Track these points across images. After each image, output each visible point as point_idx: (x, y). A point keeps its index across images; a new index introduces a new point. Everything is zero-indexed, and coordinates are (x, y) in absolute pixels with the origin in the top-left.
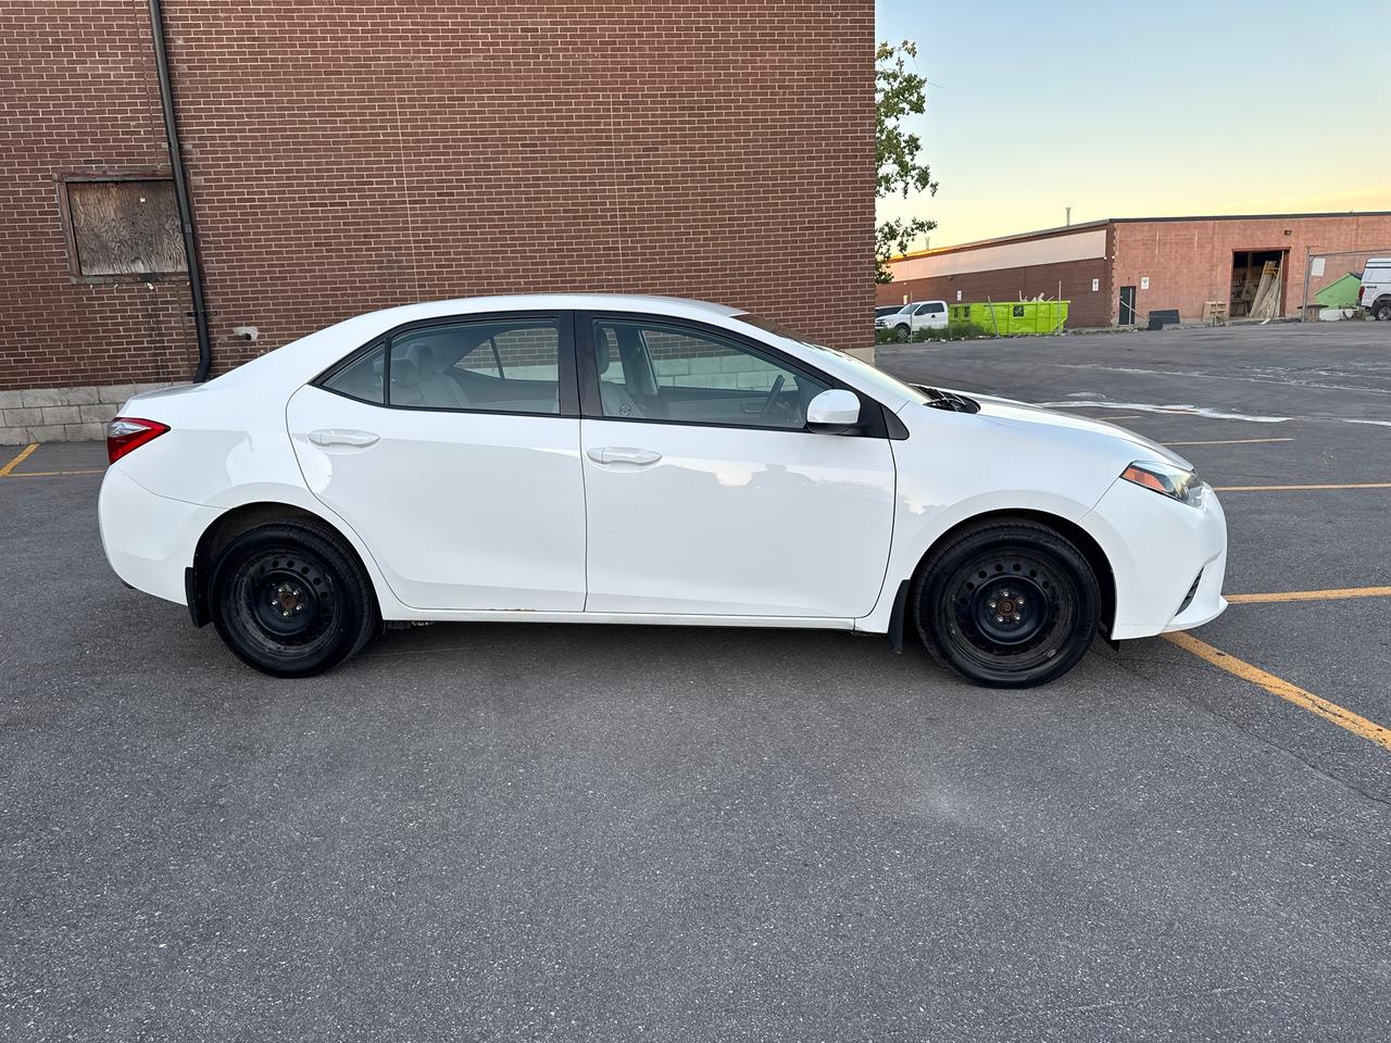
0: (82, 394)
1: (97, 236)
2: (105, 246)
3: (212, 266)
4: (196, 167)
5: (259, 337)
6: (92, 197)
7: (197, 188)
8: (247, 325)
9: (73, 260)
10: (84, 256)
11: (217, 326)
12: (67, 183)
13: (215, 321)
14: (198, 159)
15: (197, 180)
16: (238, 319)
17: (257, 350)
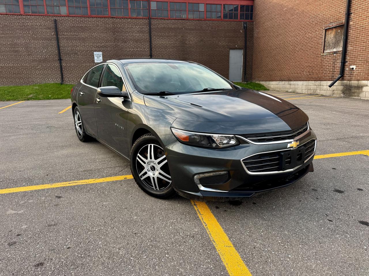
0: (318, 83)
1: (329, 42)
2: (329, 45)
3: (349, 48)
4: (352, 19)
5: (356, 69)
6: (330, 32)
7: (351, 25)
8: (354, 65)
9: (323, 49)
10: (325, 48)
12: (326, 30)
13: (347, 64)
14: (353, 17)
15: (351, 23)
16: (352, 63)
17: (354, 73)
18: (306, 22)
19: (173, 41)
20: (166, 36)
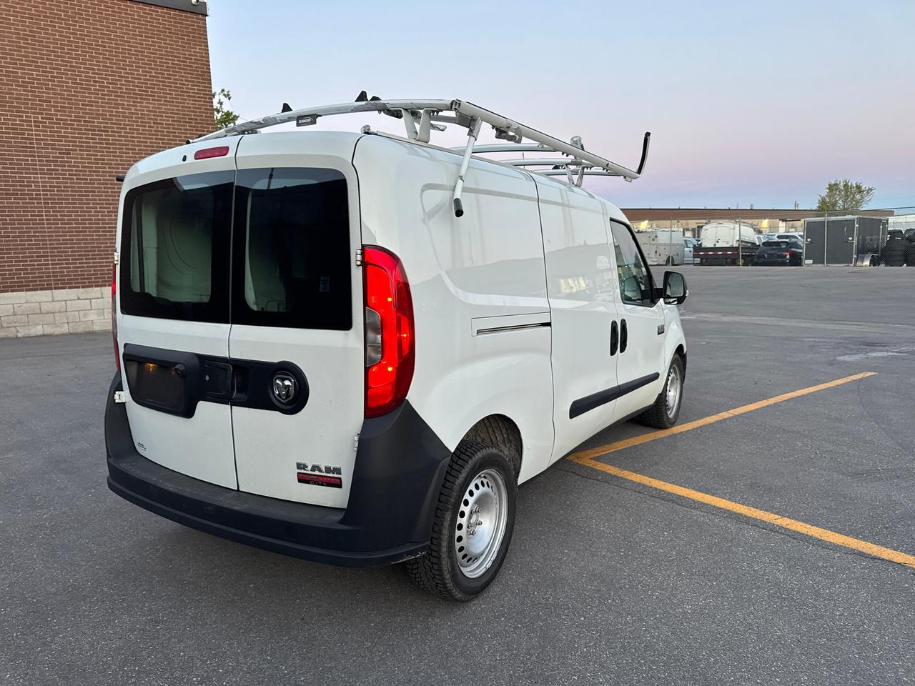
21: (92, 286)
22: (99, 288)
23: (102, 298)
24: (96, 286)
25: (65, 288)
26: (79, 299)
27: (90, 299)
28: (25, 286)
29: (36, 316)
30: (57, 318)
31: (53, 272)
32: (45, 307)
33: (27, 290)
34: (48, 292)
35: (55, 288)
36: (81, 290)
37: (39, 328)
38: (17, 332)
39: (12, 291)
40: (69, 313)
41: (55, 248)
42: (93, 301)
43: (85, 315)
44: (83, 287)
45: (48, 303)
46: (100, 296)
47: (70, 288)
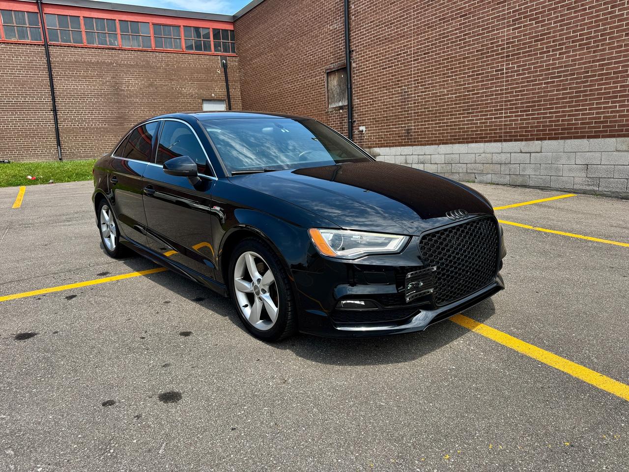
1: (333, 92)
2: (334, 96)
3: (356, 101)
4: (354, 59)
5: (366, 131)
6: (332, 77)
7: (354, 68)
8: (363, 126)
9: (327, 103)
10: (330, 101)
11: (356, 127)
12: (327, 73)
13: (355, 124)
14: (355, 56)
15: (354, 65)
16: (361, 123)
17: (364, 137)
18: (303, 61)
19: (96, 85)
20: (82, 76)
21: (532, 139)
22: (539, 142)
23: (541, 152)
24: (538, 139)
25: (511, 140)
26: (521, 152)
27: (530, 153)
28: (484, 138)
29: (488, 165)
30: (502, 169)
31: (505, 125)
32: (496, 158)
33: (485, 142)
34: (499, 144)
35: (505, 141)
36: (524, 143)
37: (490, 176)
38: (476, 178)
39: (476, 142)
40: (512, 166)
41: (509, 101)
42: (532, 154)
43: (524, 169)
44: (526, 140)
45: (497, 154)
46: (539, 151)
47: (516, 140)
